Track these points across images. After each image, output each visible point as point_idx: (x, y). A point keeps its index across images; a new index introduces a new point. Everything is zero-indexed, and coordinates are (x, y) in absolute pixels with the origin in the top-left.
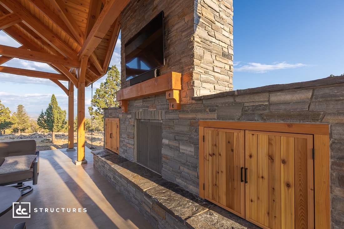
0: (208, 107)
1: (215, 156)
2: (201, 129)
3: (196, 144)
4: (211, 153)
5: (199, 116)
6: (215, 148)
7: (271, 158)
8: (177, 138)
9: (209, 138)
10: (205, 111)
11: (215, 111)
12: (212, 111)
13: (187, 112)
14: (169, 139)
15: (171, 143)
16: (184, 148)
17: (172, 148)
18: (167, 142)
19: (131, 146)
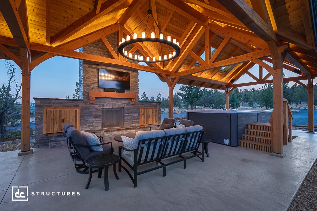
1: (144, 115)
2: (141, 109)
3: (139, 113)
5: (140, 106)
6: (144, 113)
7: (153, 113)
9: (142, 111)
12: (143, 105)
13: (136, 105)
14: (128, 113)
15: (129, 114)
16: (135, 115)
17: (130, 116)
18: (127, 114)
19: (99, 122)
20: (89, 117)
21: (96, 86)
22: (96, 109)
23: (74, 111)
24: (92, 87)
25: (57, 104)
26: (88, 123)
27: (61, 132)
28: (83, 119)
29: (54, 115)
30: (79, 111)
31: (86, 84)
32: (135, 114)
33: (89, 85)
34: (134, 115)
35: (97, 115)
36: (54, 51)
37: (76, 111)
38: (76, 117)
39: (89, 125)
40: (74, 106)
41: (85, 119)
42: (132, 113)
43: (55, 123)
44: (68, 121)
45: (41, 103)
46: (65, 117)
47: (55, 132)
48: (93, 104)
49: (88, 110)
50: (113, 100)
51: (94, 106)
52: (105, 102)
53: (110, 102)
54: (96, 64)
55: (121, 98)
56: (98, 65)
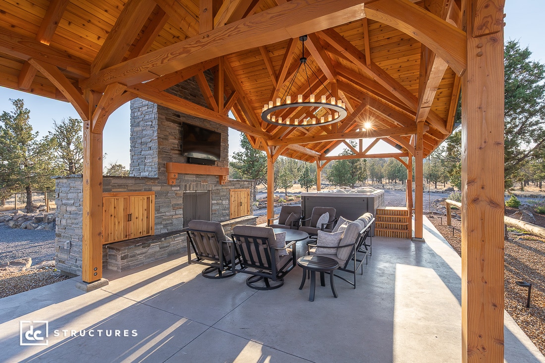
1: (234, 202)
2: (231, 192)
3: (229, 200)
5: (229, 187)
8: (221, 198)
9: (233, 196)
14: (216, 200)
15: (218, 202)
18: (215, 202)
19: (179, 216)
20: (166, 209)
21: (176, 154)
22: (176, 194)
23: (146, 198)
24: (171, 155)
25: (118, 186)
26: (163, 219)
28: (158, 213)
29: (115, 208)
30: (152, 197)
31: (162, 148)
32: (224, 200)
33: (167, 152)
34: (224, 202)
35: (177, 205)
36: (138, 90)
37: (148, 198)
38: (148, 210)
39: (167, 224)
40: (145, 190)
41: (161, 213)
43: (117, 224)
44: (137, 218)
46: (132, 211)
47: (117, 240)
48: (172, 186)
49: (165, 196)
50: (197, 177)
51: (174, 189)
52: (188, 181)
53: (193, 181)
54: (175, 114)
55: (207, 175)
56: (179, 116)
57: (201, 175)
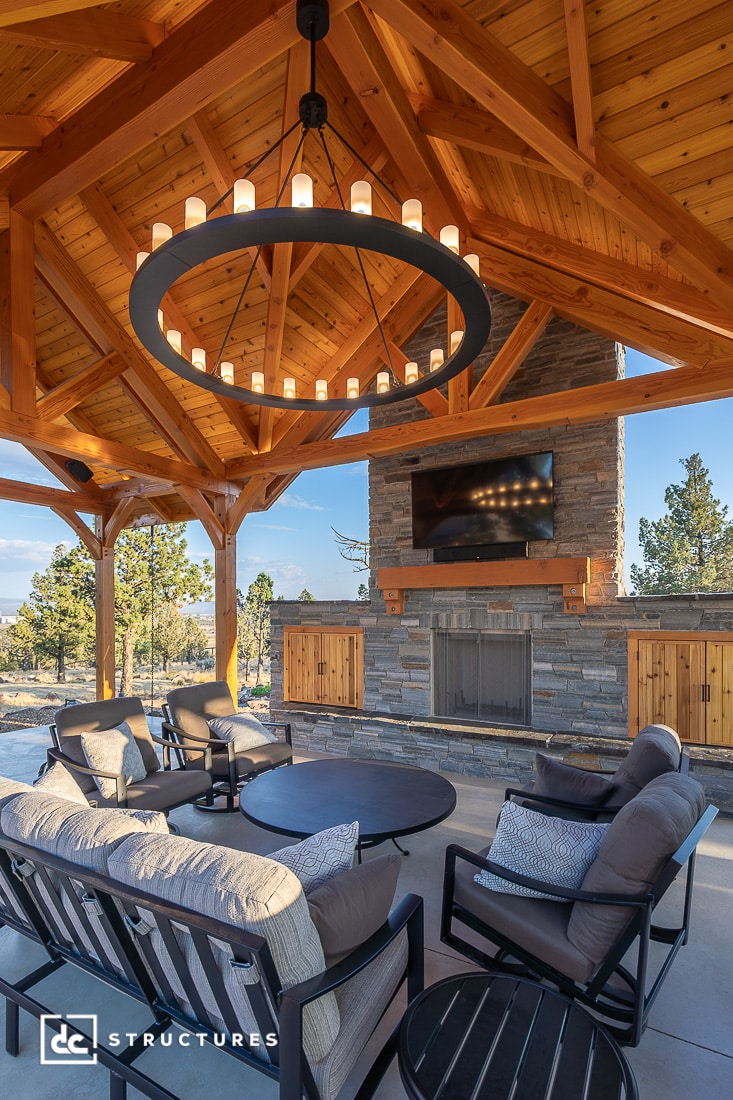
0: (644, 611)
1: (658, 678)
2: (632, 644)
3: (621, 665)
4: (651, 674)
5: (627, 624)
6: (658, 666)
8: (575, 658)
9: (647, 655)
10: (640, 617)
11: (658, 617)
12: (652, 616)
13: (601, 618)
14: (554, 662)
15: (559, 667)
16: (593, 672)
17: (562, 676)
18: (548, 667)
19: (422, 686)
20: (388, 665)
21: (409, 546)
22: (412, 636)
23: (347, 638)
24: (398, 551)
25: (309, 615)
26: (387, 685)
27: (318, 702)
28: (372, 670)
29: (303, 650)
30: (359, 639)
31: (378, 542)
32: (592, 667)
33: (388, 547)
34: (590, 673)
35: (415, 659)
37: (351, 639)
38: (350, 660)
39: (390, 695)
40: (348, 624)
41: (378, 670)
42: (572, 661)
44: (333, 672)
45: (280, 614)
46: (325, 657)
47: (306, 700)
48: (400, 617)
49: (385, 637)
50: (472, 594)
51: (404, 623)
52: (444, 606)
53: (461, 606)
54: (407, 460)
55: (511, 587)
56: (415, 461)
57: (487, 588)
